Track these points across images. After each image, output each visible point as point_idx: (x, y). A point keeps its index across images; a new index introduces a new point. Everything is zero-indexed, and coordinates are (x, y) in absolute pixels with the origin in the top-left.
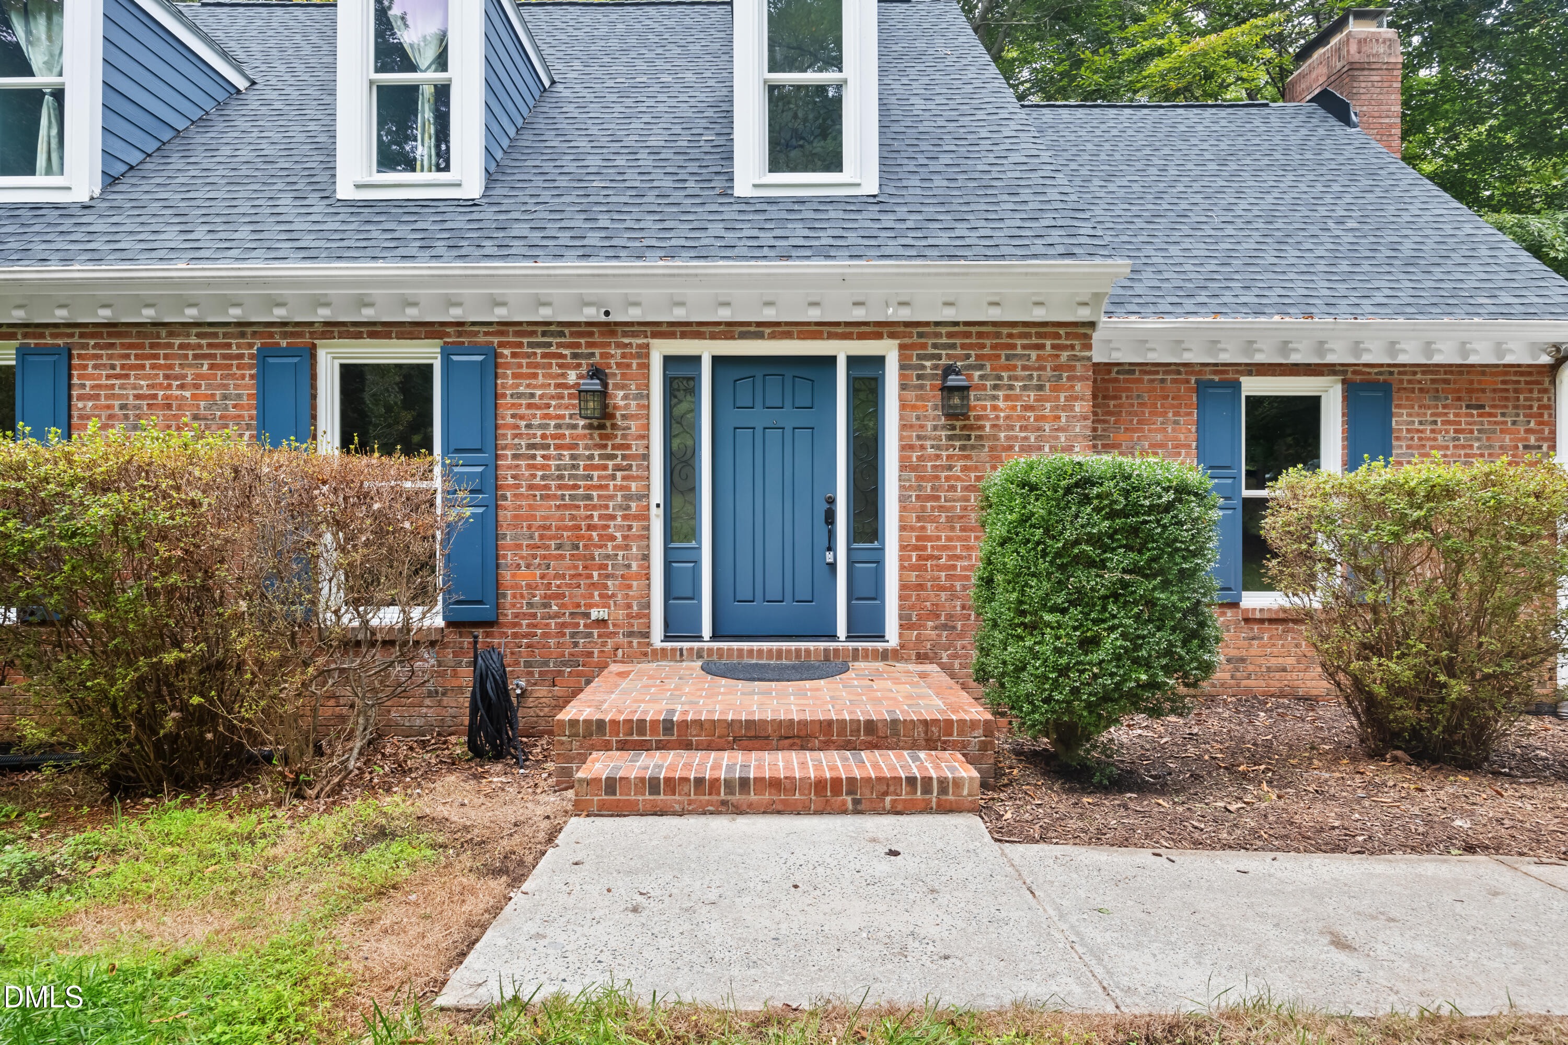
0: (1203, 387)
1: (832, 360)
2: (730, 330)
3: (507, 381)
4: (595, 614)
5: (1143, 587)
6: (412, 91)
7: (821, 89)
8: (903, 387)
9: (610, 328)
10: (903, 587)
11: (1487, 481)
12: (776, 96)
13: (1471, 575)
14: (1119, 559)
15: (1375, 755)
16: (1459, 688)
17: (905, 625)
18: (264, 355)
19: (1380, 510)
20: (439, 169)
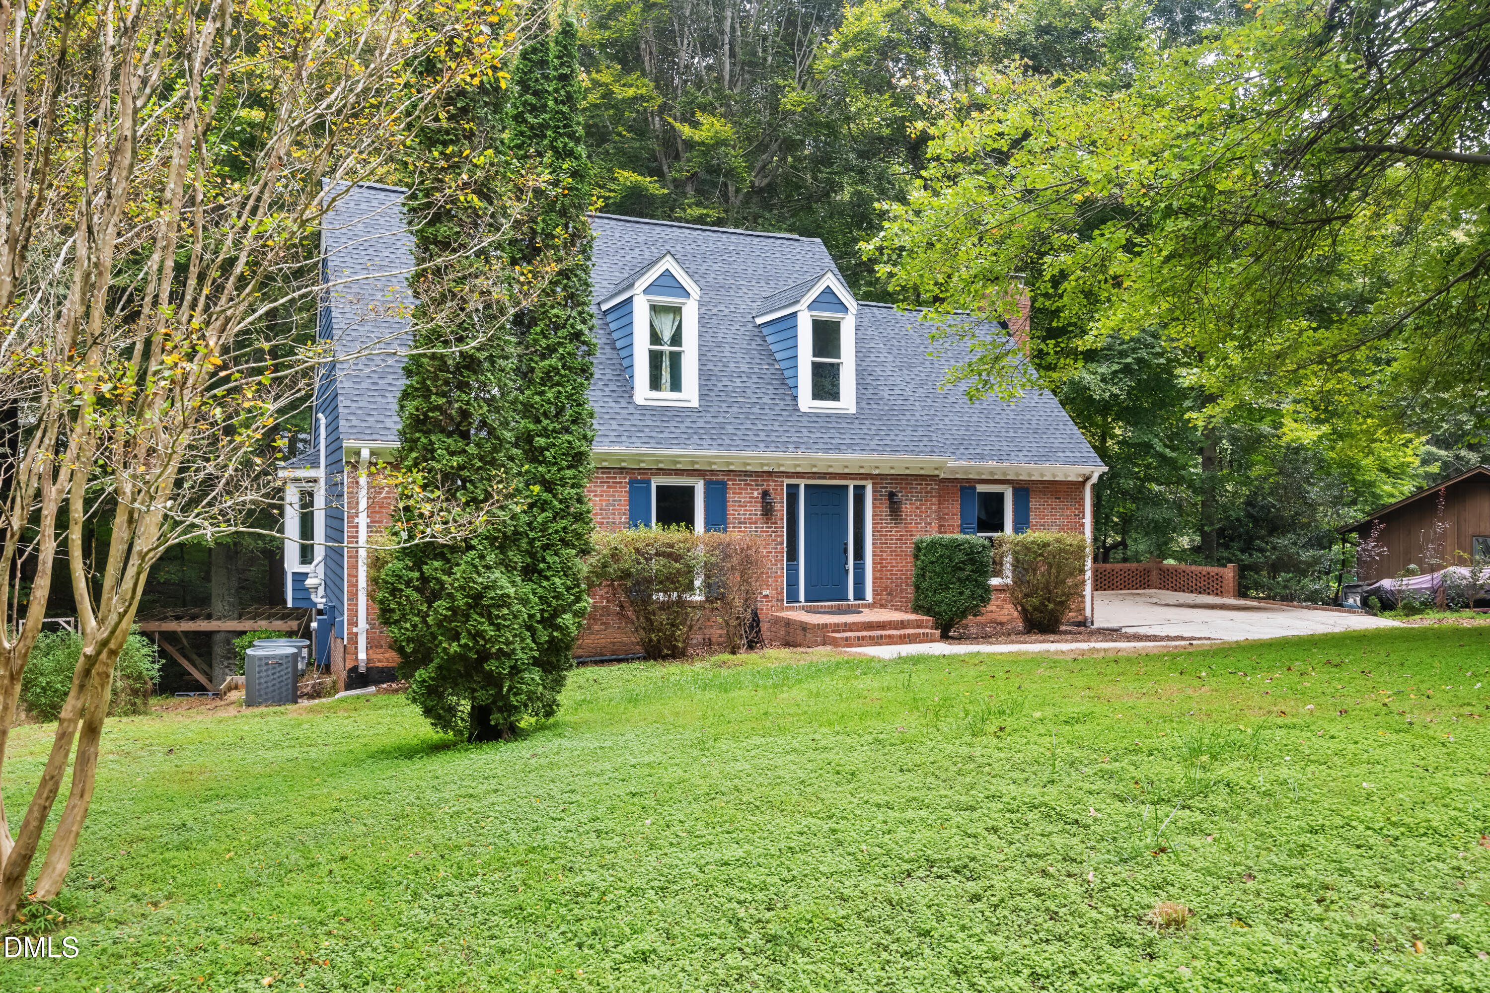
0: (962, 489)
1: (847, 487)
2: (815, 475)
3: (730, 495)
4: (765, 593)
5: (975, 576)
6: (661, 353)
7: (832, 365)
8: (874, 499)
9: (770, 474)
10: (875, 578)
11: (1058, 541)
12: (816, 367)
13: (1054, 571)
14: (969, 567)
15: (1029, 632)
16: (1051, 606)
17: (875, 593)
18: (632, 482)
19: (1029, 549)
20: (672, 390)
